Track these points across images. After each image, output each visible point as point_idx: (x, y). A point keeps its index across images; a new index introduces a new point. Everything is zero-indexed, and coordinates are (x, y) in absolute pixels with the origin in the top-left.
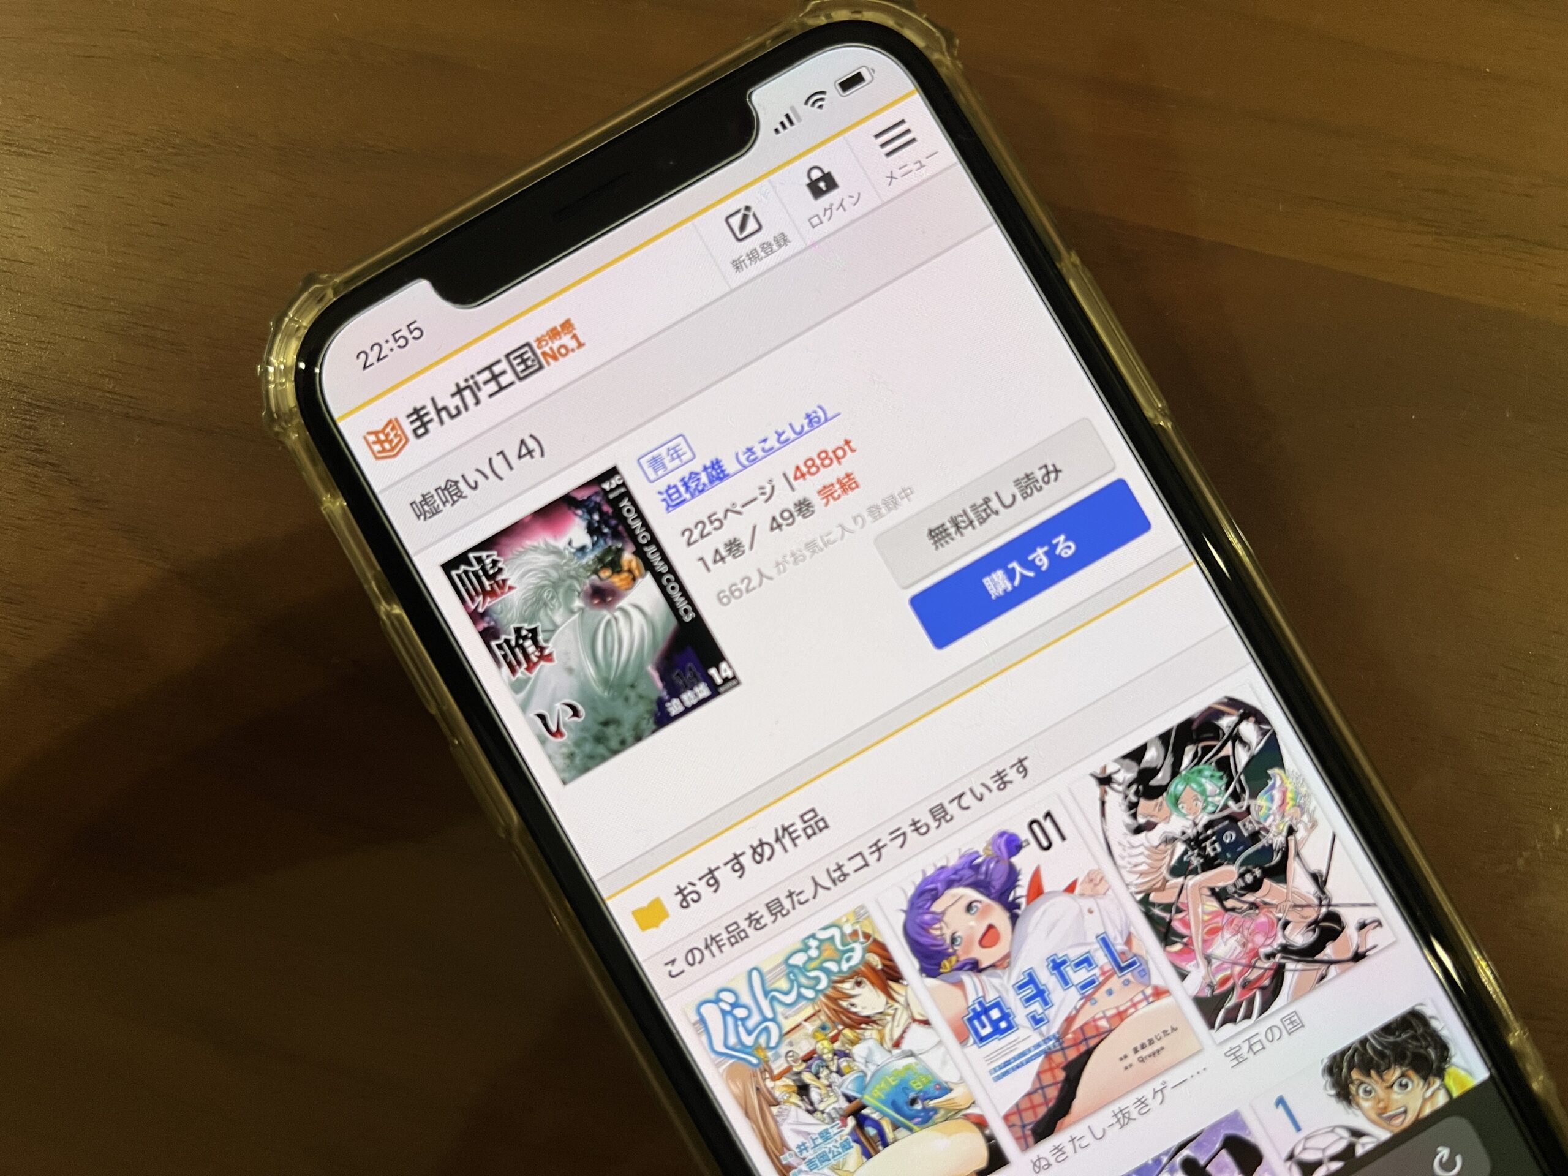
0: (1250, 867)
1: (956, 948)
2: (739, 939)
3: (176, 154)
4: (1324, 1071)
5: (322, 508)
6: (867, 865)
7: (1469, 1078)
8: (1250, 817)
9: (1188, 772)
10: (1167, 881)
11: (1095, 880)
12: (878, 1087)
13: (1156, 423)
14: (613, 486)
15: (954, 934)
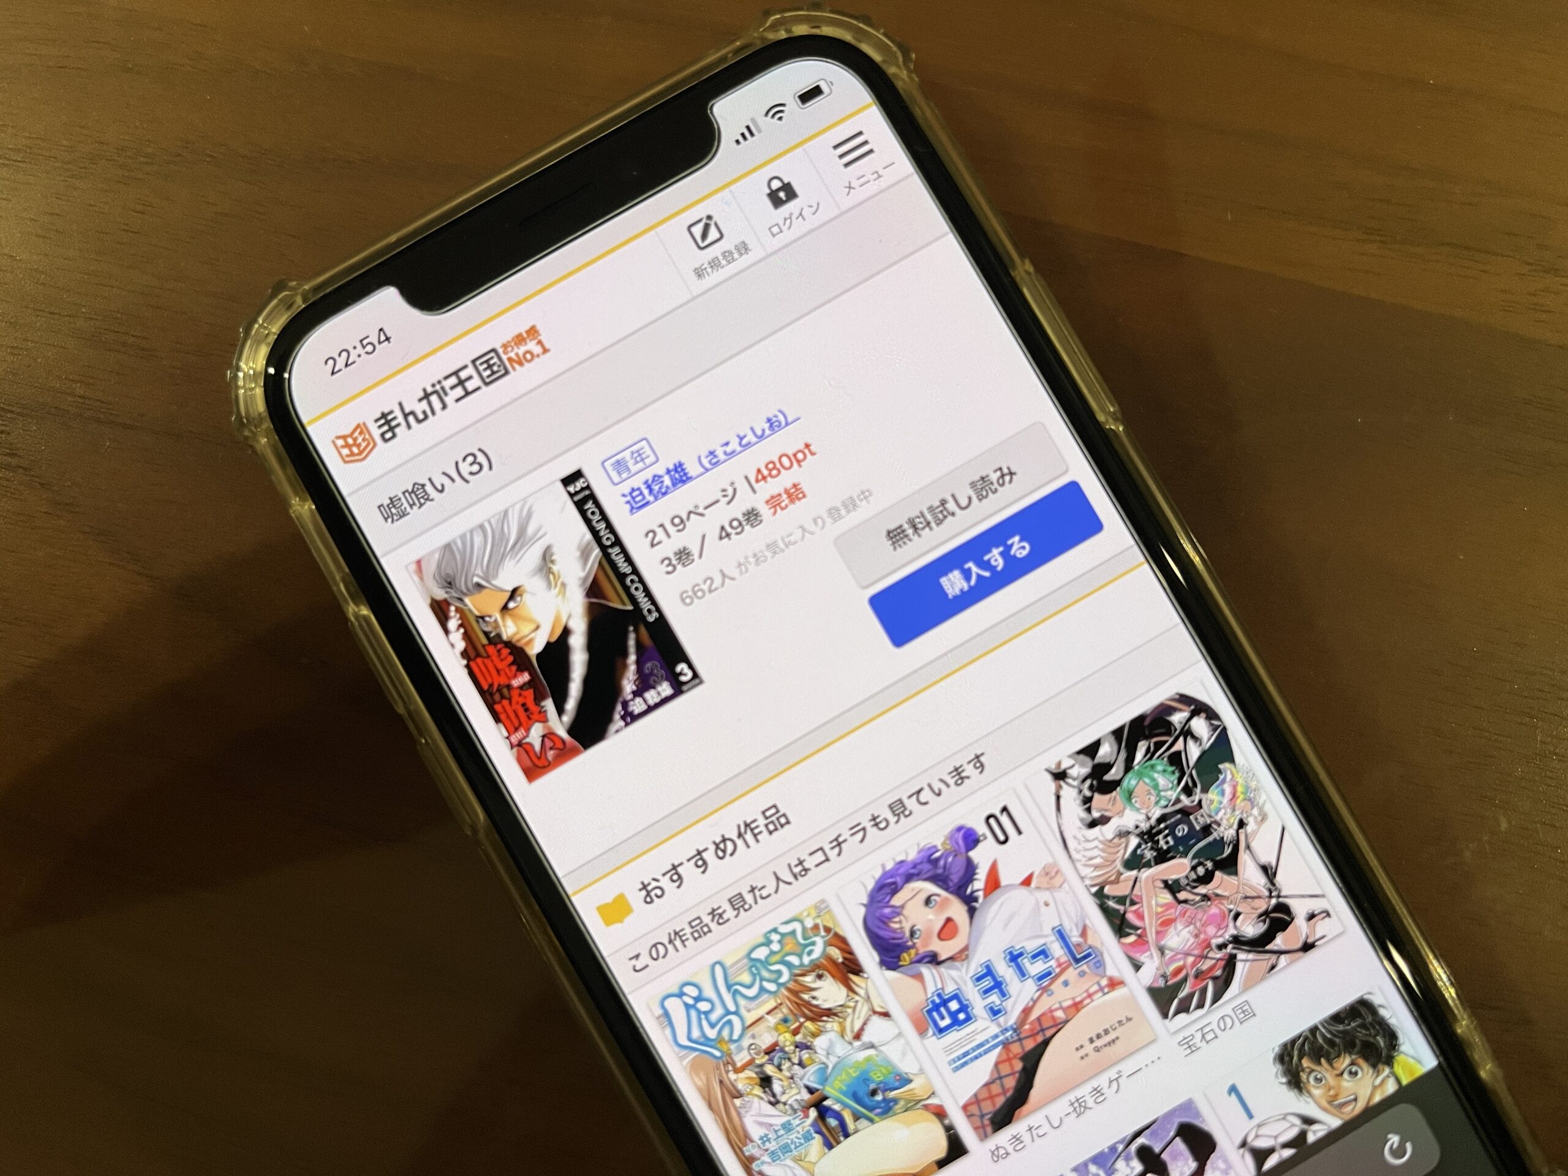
0: (1201, 860)
1: (915, 941)
2: (702, 934)
3: (147, 163)
4: (1275, 1059)
5: (291, 512)
6: (827, 860)
7: (1418, 1066)
8: (1202, 810)
9: (1140, 767)
10: (1122, 874)
11: (1051, 873)
12: (839, 1078)
13: (1107, 427)
14: (578, 489)
15: (913, 927)
